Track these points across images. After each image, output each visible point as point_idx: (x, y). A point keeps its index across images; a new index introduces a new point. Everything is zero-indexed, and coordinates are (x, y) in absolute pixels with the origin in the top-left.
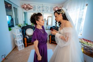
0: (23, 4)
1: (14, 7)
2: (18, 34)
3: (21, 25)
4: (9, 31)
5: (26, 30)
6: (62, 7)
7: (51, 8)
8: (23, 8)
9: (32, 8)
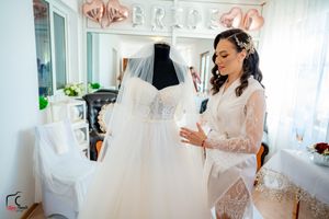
1: (55, 13)
2: (74, 122)
3: (78, 90)
4: (41, 108)
5: (99, 109)
6: (259, 8)
8: (89, 13)
9: (126, 14)
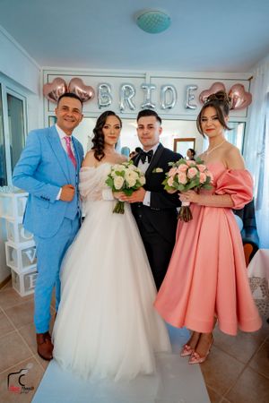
0: (51, 79)
7: (187, 95)
8: (51, 95)
9: (91, 94)
